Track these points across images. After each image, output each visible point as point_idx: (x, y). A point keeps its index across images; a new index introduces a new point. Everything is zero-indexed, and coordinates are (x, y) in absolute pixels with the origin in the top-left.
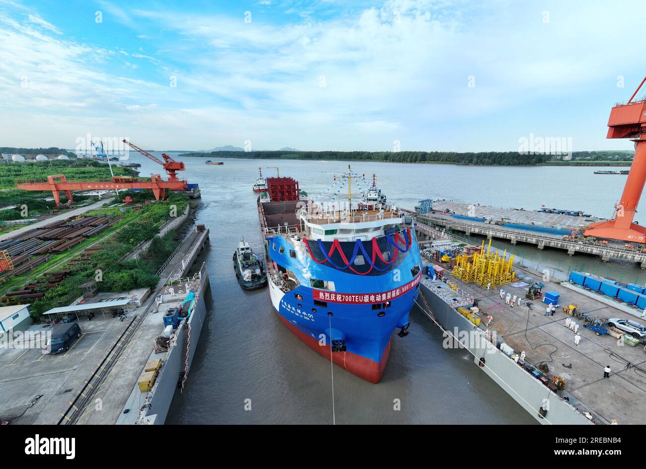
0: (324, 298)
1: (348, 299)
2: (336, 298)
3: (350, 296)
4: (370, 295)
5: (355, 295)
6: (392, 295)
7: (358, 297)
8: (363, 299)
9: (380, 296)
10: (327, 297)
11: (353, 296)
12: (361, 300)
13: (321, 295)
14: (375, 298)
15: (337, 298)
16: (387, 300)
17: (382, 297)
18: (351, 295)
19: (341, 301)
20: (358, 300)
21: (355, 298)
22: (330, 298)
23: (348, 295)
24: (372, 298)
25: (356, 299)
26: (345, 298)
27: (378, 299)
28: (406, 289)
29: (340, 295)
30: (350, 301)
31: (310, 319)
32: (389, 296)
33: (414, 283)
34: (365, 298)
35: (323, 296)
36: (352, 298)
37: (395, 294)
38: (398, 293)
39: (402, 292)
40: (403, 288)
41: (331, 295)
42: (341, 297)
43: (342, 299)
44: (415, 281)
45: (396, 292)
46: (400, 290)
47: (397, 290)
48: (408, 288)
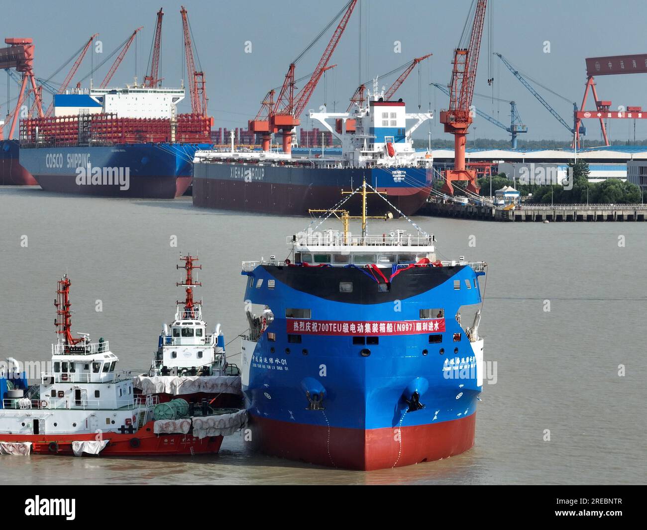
0: (299, 329)
1: (325, 328)
2: (311, 328)
3: (327, 324)
4: (350, 323)
5: (333, 323)
6: (379, 329)
7: (336, 326)
8: (342, 328)
9: (362, 326)
10: (302, 328)
11: (331, 324)
12: (339, 329)
13: (296, 325)
14: (356, 329)
15: (313, 328)
17: (364, 328)
18: (328, 322)
19: (317, 331)
20: (336, 329)
21: (332, 326)
22: (305, 329)
23: (325, 322)
24: (353, 327)
25: (334, 328)
26: (321, 328)
27: (360, 329)
28: (404, 328)
29: (316, 323)
30: (327, 331)
31: (283, 368)
32: (375, 330)
33: (422, 327)
34: (344, 326)
35: (298, 327)
36: (329, 326)
37: (385, 328)
38: (390, 328)
39: (396, 329)
40: (398, 325)
41: (307, 324)
42: (316, 326)
43: (318, 328)
44: (424, 324)
45: (386, 326)
46: (393, 325)
47: (388, 324)
48: (408, 328)
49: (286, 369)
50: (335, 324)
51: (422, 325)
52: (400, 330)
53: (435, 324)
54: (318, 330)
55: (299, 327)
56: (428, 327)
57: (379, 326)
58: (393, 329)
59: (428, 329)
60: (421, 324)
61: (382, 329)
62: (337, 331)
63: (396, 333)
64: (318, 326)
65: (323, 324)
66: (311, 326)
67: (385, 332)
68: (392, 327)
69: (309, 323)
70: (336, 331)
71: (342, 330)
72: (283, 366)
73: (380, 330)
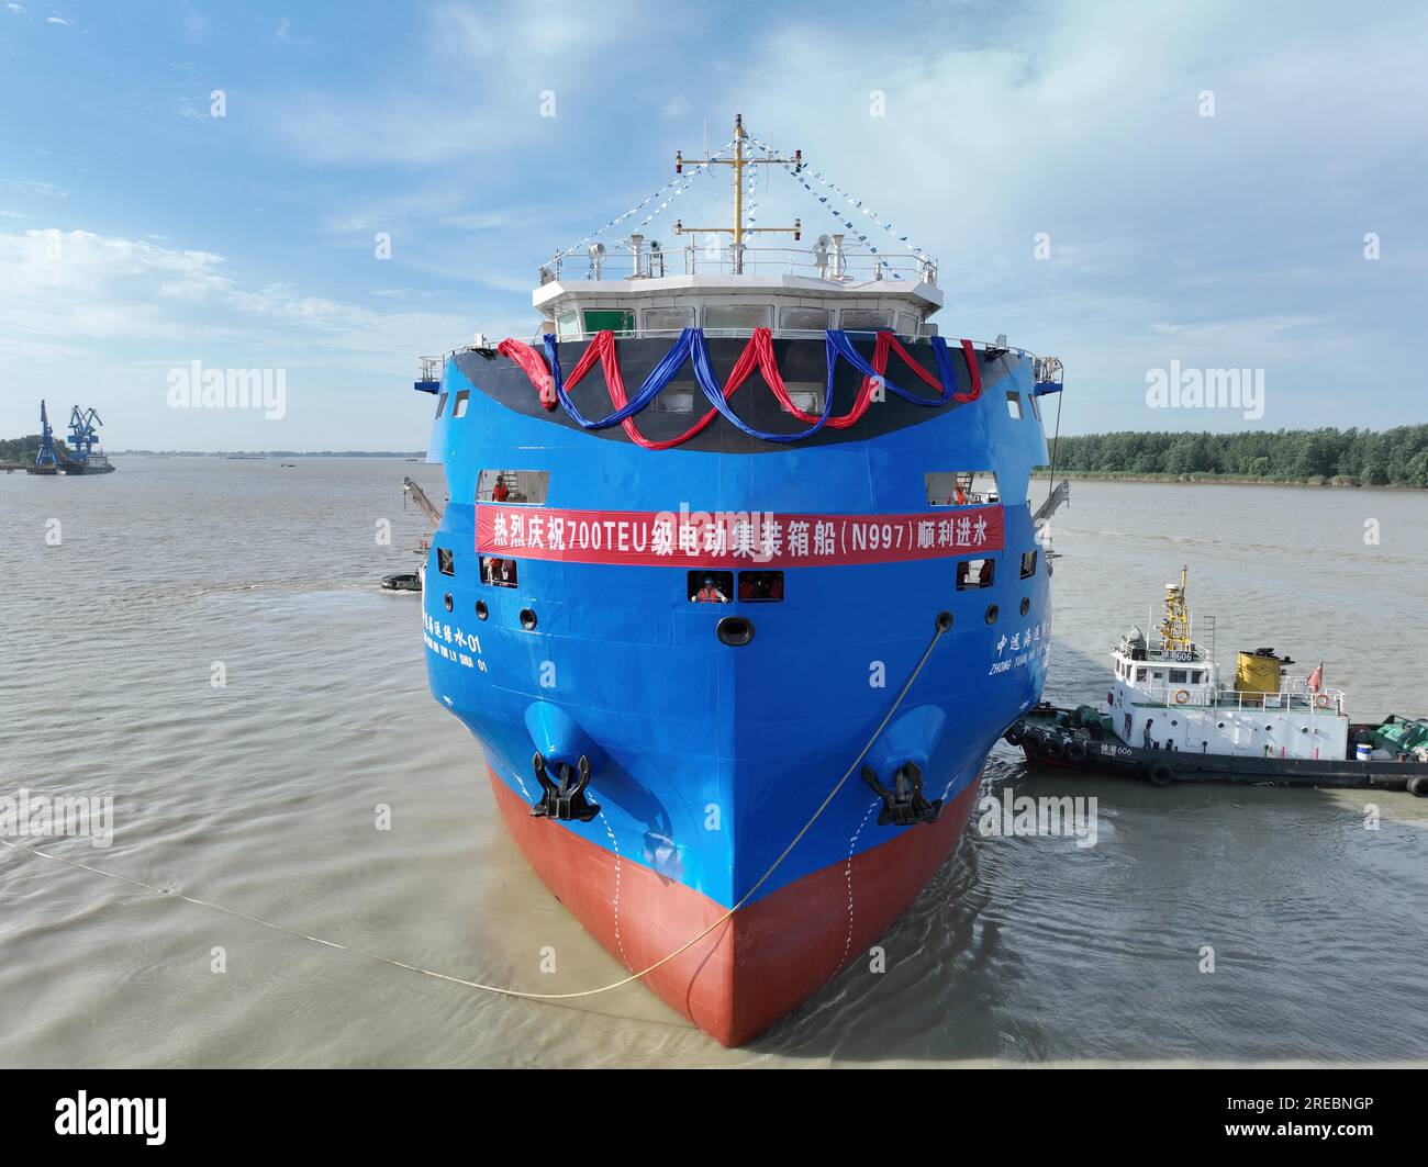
0: (509, 540)
1: (590, 536)
2: (544, 537)
3: (596, 524)
5: (617, 518)
6: (786, 543)
7: (628, 531)
8: (650, 538)
10: (518, 536)
11: (609, 525)
12: (640, 543)
13: (500, 522)
15: (551, 536)
18: (602, 518)
19: (562, 547)
20: (627, 542)
21: (615, 530)
22: (527, 536)
23: (590, 517)
25: (622, 536)
26: (577, 536)
28: (877, 539)
29: (561, 521)
30: (596, 547)
31: (475, 662)
33: (937, 536)
34: (654, 532)
35: (506, 534)
36: (604, 530)
37: (806, 541)
38: (824, 539)
39: (849, 542)
40: (856, 527)
41: (531, 521)
42: (561, 531)
43: (566, 537)
44: (941, 525)
45: (811, 532)
46: (837, 529)
47: (819, 525)
48: (889, 538)
49: (482, 666)
50: (623, 525)
51: (937, 528)
52: (863, 547)
53: (976, 526)
54: (567, 543)
55: (510, 532)
56: (955, 535)
58: (838, 542)
59: (955, 541)
60: (932, 524)
61: (799, 542)
62: (632, 548)
63: (847, 558)
64: (568, 531)
65: (584, 524)
66: (544, 527)
67: (806, 553)
68: (833, 535)
69: (537, 520)
70: (626, 548)
71: (649, 545)
72: (475, 657)
73: (791, 547)
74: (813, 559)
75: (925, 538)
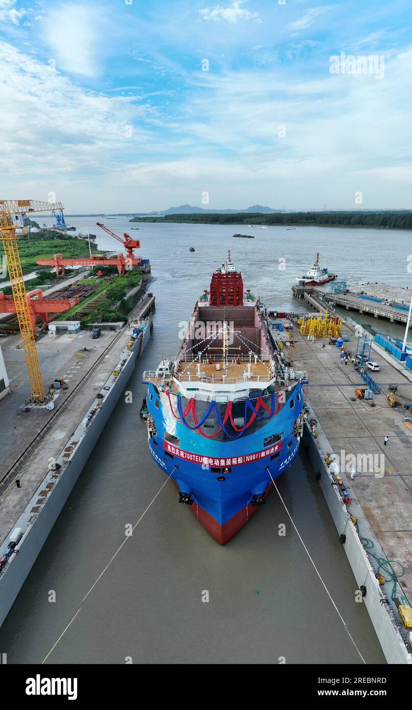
0: (171, 451)
1: (189, 457)
2: (180, 454)
4: (209, 458)
7: (198, 458)
9: (218, 461)
10: (173, 451)
11: (194, 456)
12: (201, 461)
13: (169, 447)
14: (214, 462)
16: (226, 466)
17: (220, 463)
18: (192, 454)
22: (175, 452)
23: (190, 454)
24: (211, 461)
25: (197, 459)
26: (187, 456)
27: (217, 463)
28: (252, 458)
29: (183, 452)
30: (191, 459)
32: (229, 463)
33: (266, 453)
34: (204, 459)
38: (240, 461)
39: (245, 461)
40: (247, 457)
41: (176, 450)
43: (184, 455)
44: (267, 451)
45: (237, 460)
46: (243, 458)
47: (239, 458)
48: (255, 457)
49: (166, 468)
50: (197, 457)
52: (249, 460)
53: (275, 447)
54: (185, 457)
57: (231, 461)
58: (243, 460)
59: (270, 452)
60: (265, 451)
61: (235, 462)
63: (245, 463)
65: (188, 454)
66: (180, 452)
69: (178, 450)
70: (198, 461)
71: (203, 461)
72: (164, 466)
74: (238, 464)
75: (263, 454)
